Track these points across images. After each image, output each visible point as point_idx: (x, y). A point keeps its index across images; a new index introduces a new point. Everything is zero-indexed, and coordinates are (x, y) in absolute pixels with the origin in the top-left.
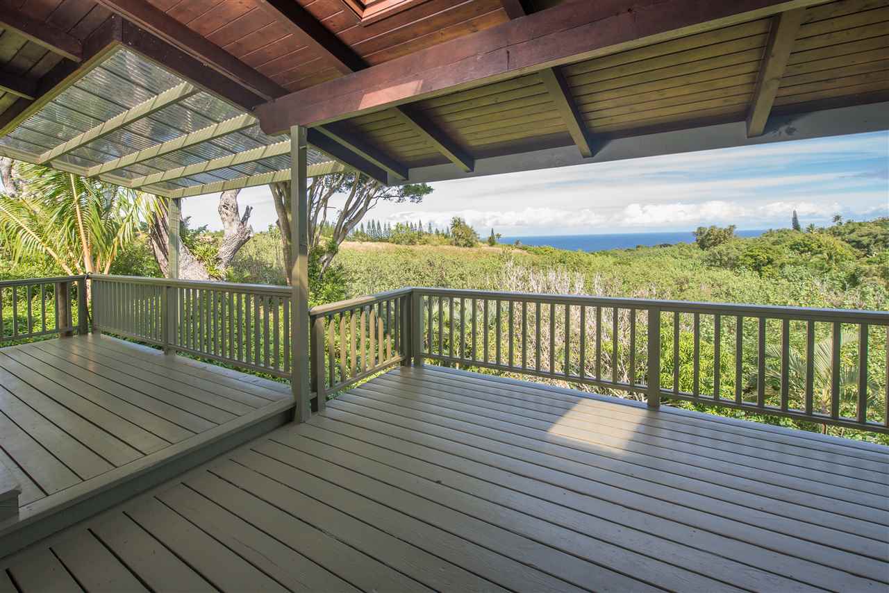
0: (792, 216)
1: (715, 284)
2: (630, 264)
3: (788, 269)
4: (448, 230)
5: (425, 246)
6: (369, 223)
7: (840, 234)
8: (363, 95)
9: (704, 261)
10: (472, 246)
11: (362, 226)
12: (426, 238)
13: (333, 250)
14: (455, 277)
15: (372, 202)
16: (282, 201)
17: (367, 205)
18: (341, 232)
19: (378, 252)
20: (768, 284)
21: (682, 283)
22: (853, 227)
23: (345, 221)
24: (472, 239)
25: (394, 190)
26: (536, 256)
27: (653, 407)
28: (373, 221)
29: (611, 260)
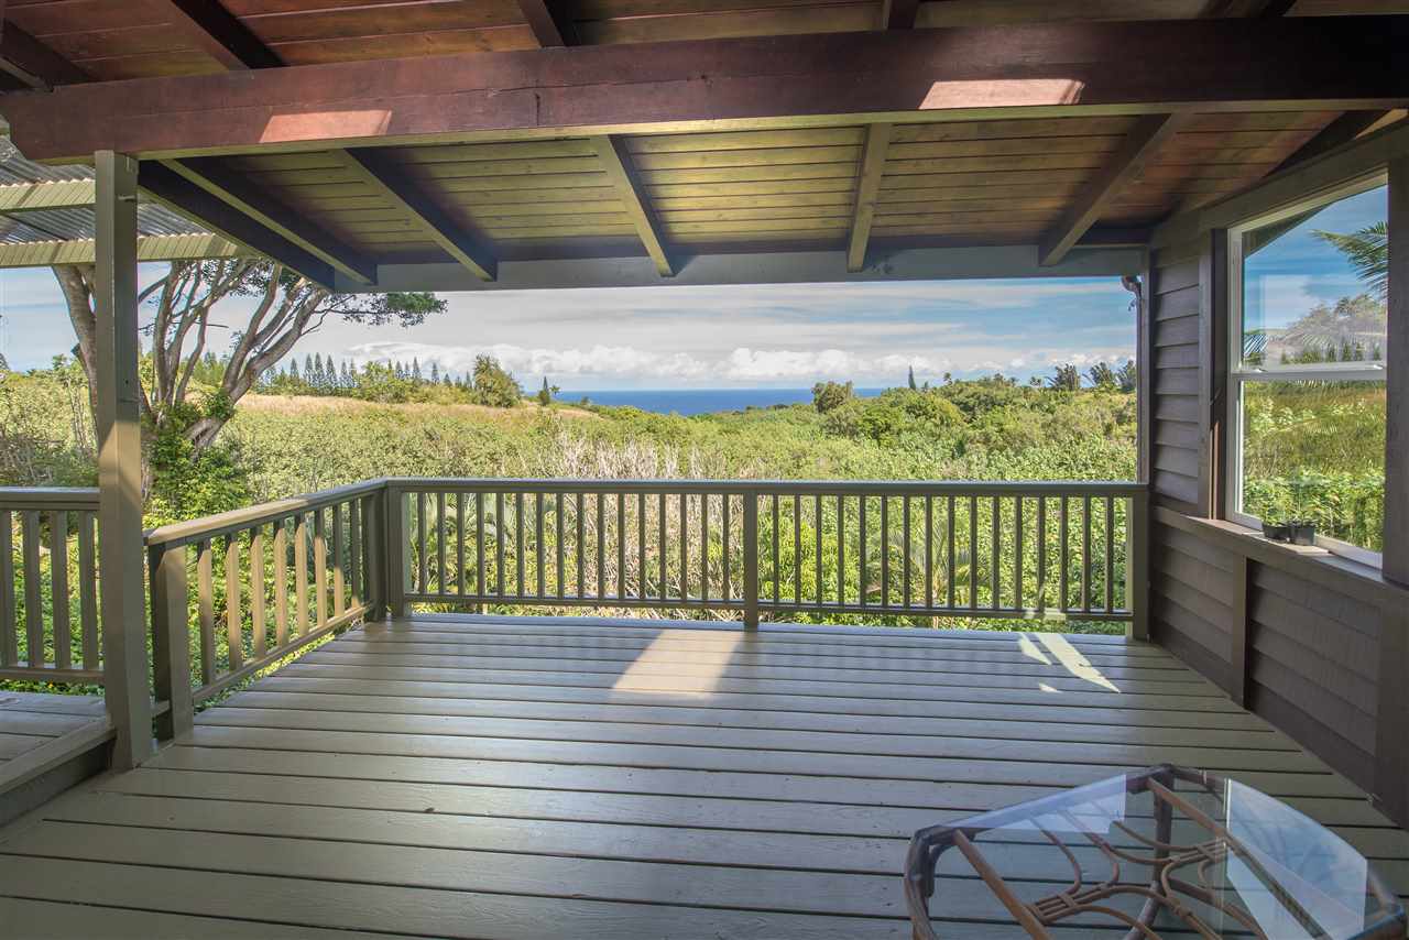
0: (908, 370)
1: (835, 457)
2: (739, 433)
3: (905, 437)
4: (468, 377)
5: (425, 406)
6: (309, 359)
7: (950, 395)
8: (271, 116)
9: (822, 427)
10: (510, 404)
11: (294, 365)
12: (427, 389)
13: (222, 411)
14: (482, 459)
15: (314, 319)
16: (88, 306)
17: (301, 326)
18: (241, 375)
19: (328, 416)
20: (886, 455)
21: (799, 457)
22: (962, 386)
23: (251, 354)
24: (510, 394)
25: (363, 301)
26: (612, 422)
27: (751, 625)
28: (318, 357)
29: (715, 427)
